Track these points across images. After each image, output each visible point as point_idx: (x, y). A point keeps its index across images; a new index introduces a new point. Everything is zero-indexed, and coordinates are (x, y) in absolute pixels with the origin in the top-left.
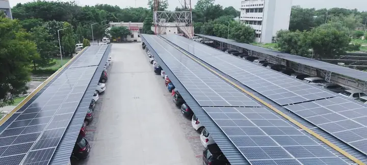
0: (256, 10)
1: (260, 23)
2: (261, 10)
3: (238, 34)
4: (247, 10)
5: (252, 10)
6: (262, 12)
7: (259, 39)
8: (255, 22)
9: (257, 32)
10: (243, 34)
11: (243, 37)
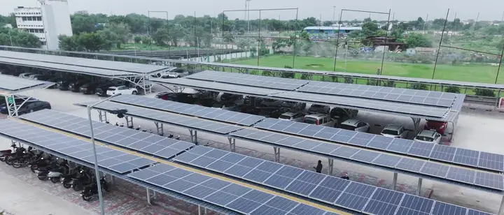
0: (34, 18)
1: (42, 31)
2: (39, 19)
3: (25, 41)
4: (24, 18)
5: (30, 18)
6: (41, 20)
7: (46, 46)
8: (36, 30)
9: (42, 40)
10: (29, 40)
11: (29, 43)
